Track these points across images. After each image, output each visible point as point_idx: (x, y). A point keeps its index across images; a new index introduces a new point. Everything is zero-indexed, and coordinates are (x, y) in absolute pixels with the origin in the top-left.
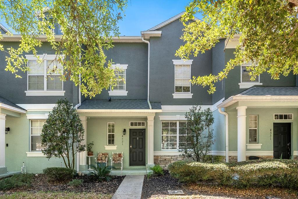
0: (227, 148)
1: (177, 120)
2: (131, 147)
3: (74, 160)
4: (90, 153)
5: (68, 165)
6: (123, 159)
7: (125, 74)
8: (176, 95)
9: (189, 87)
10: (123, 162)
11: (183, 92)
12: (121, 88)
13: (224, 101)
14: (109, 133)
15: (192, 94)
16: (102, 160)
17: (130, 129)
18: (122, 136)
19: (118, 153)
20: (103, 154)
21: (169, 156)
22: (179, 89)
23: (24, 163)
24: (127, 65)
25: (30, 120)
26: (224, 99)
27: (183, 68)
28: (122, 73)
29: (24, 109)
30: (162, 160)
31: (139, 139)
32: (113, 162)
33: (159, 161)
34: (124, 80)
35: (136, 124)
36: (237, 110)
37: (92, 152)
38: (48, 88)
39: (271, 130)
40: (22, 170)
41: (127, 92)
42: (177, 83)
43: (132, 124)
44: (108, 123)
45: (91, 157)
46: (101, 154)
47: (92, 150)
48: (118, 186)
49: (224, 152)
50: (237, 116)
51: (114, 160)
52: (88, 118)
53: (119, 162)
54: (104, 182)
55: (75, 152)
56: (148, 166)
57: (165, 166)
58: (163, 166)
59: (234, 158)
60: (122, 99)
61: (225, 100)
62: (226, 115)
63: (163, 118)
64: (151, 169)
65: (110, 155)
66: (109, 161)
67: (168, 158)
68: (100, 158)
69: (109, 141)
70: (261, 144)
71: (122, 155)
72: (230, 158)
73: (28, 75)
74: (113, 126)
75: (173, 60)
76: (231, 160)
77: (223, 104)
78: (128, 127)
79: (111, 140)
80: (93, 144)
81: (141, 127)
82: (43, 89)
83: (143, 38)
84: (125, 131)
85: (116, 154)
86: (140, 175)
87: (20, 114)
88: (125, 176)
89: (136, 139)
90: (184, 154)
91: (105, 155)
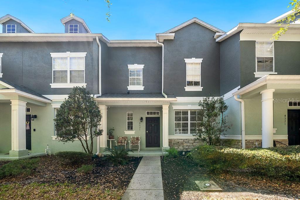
0: (243, 133)
1: (189, 110)
2: (147, 132)
3: (92, 143)
4: (111, 137)
5: (86, 148)
6: (140, 142)
7: (141, 73)
8: (188, 89)
9: (199, 82)
10: (140, 144)
11: (195, 86)
12: (138, 84)
13: (239, 89)
14: (128, 120)
15: (202, 88)
16: (121, 142)
17: (146, 118)
18: (140, 123)
19: (136, 137)
20: (122, 138)
21: (181, 139)
22: (190, 83)
23: (48, 145)
24: (144, 65)
25: (55, 108)
26: (239, 87)
27: (193, 66)
28: (139, 71)
29: (49, 99)
30: (175, 142)
31: (154, 125)
32: (132, 144)
33: (172, 144)
34: (141, 77)
35: (151, 113)
36: (261, 94)
37: (113, 136)
38: (71, 81)
39: (285, 116)
40: (46, 152)
41: (144, 87)
42: (189, 79)
43: (148, 113)
44: (127, 112)
45: (112, 140)
46: (121, 138)
47: (113, 134)
48: (134, 171)
49: (240, 136)
50: (262, 100)
51: (132, 143)
52: (108, 107)
53: (136, 144)
54: (119, 166)
55: (93, 136)
56: (164, 149)
57: (178, 148)
58: (176, 147)
59: (250, 142)
60: (140, 92)
61: (241, 88)
62: (242, 102)
63: (176, 107)
64: (167, 151)
65: (129, 139)
66: (128, 144)
67: (181, 141)
68: (120, 141)
69: (128, 127)
70: (276, 129)
71: (140, 139)
72: (246, 141)
73: (53, 70)
74: (132, 115)
75: (185, 59)
76: (247, 143)
77: (238, 92)
78: (145, 116)
79: (130, 127)
80: (114, 130)
81: (156, 116)
82: (67, 82)
83: (158, 41)
84: (142, 119)
85: (134, 138)
86: (156, 157)
87: (46, 103)
88: (143, 157)
89: (152, 125)
90: (199, 137)
91: (125, 138)
